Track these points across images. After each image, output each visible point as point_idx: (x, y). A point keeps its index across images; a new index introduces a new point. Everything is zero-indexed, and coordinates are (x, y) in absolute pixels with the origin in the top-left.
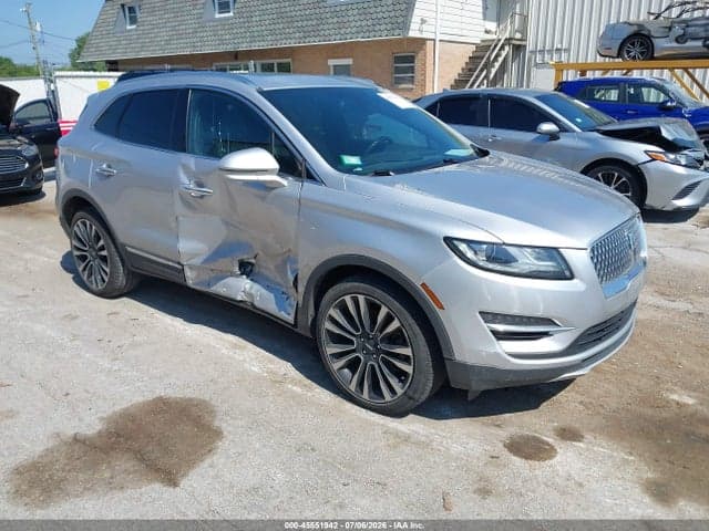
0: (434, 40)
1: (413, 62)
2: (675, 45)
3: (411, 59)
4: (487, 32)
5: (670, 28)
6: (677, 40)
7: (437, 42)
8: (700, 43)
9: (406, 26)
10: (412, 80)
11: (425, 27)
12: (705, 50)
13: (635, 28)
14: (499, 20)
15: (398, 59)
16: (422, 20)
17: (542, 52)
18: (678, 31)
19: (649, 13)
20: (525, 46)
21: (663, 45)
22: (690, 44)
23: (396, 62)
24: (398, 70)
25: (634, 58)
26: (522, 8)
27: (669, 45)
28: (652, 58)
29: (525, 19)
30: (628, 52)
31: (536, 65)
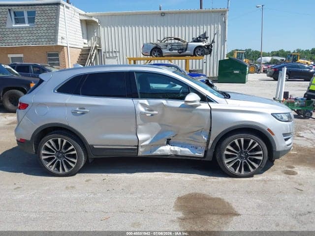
0: (67, 47)
1: (58, 56)
2: (169, 51)
3: (57, 55)
4: (85, 44)
5: (167, 46)
6: (170, 50)
7: (68, 48)
8: (177, 51)
9: (56, 40)
10: (58, 64)
11: (63, 41)
12: (179, 54)
13: (155, 45)
14: (88, 39)
15: (50, 55)
16: (62, 38)
17: (109, 52)
18: (169, 47)
19: (157, 40)
20: (101, 50)
21: (165, 51)
22: (174, 51)
23: (48, 56)
24: (50, 60)
25: (156, 56)
26: (97, 34)
27: (167, 52)
28: (162, 56)
29: (99, 39)
30: (154, 54)
31: (107, 57)
